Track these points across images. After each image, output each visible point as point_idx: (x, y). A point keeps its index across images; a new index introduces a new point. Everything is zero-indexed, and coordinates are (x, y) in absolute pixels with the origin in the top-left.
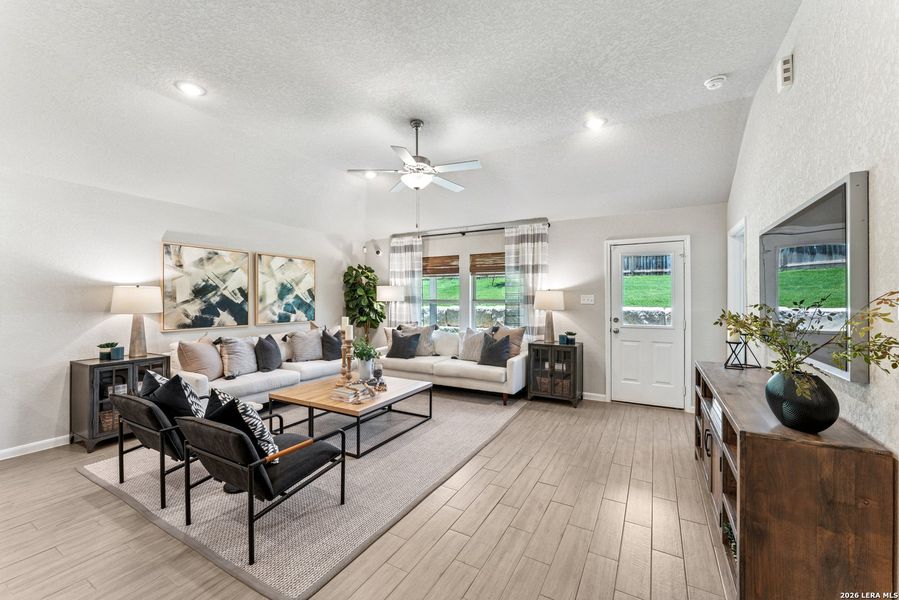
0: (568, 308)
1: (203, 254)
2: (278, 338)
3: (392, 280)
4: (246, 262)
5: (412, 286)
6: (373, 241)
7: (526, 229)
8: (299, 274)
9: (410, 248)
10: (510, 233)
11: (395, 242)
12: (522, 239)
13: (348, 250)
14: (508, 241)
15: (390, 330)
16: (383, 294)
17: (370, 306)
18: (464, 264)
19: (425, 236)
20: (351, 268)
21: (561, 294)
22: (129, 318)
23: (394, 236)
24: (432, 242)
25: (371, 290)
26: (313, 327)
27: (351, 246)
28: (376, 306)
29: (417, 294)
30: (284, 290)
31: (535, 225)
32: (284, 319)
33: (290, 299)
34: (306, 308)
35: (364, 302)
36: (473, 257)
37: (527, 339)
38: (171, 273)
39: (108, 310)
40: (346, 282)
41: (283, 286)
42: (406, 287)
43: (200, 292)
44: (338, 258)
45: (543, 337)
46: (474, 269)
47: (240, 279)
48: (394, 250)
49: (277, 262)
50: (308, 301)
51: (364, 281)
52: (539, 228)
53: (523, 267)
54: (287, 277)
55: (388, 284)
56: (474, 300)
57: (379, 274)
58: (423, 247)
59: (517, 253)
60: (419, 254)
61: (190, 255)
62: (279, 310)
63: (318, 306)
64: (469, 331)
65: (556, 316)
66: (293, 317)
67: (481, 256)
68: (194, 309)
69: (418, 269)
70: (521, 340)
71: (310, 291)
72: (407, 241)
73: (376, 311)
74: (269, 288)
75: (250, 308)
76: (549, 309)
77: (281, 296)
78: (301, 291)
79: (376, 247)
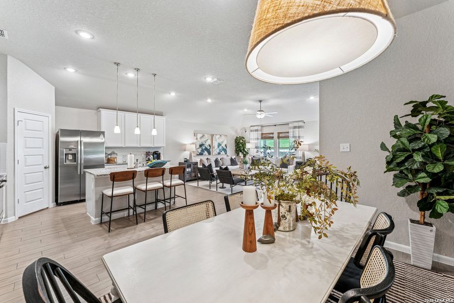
0: (310, 150)
1: (201, 135)
2: (219, 159)
3: (251, 141)
4: (210, 137)
5: (258, 143)
6: (244, 128)
7: (296, 124)
8: (223, 140)
9: (257, 130)
10: (291, 125)
11: (252, 128)
12: (295, 127)
13: (236, 132)
14: (290, 128)
15: (250, 157)
16: (248, 146)
17: (244, 150)
18: (275, 136)
19: (262, 126)
20: (237, 137)
21: (307, 146)
22: (189, 152)
23: (252, 126)
24: (264, 128)
25: (244, 144)
26: (228, 156)
27: (237, 130)
28: (246, 150)
29: (259, 146)
30: (219, 145)
31: (299, 123)
32: (219, 153)
33: (220, 148)
34: (225, 150)
35: (242, 149)
36: (279, 133)
37: (296, 160)
38: (195, 141)
39: (185, 150)
40: (236, 142)
41: (219, 144)
42: (256, 144)
43: (201, 146)
44: (234, 135)
45: (301, 160)
46: (279, 137)
47: (209, 142)
48: (251, 131)
49: (218, 136)
50: (225, 148)
51: (241, 141)
52: (301, 124)
53: (295, 137)
54: (220, 141)
55: (249, 143)
56: (279, 148)
57: (246, 139)
58: (261, 130)
59: (293, 132)
60: (260, 132)
61: (199, 136)
62: (218, 151)
63: (228, 150)
64: (277, 158)
65: (305, 152)
66: (221, 153)
67: (281, 133)
68: (200, 150)
69: (260, 137)
70: (293, 160)
71: (226, 145)
72: (256, 128)
73: (246, 152)
74: (215, 144)
75: (211, 150)
76: (304, 151)
77: (218, 147)
78: (223, 145)
79: (245, 130)
